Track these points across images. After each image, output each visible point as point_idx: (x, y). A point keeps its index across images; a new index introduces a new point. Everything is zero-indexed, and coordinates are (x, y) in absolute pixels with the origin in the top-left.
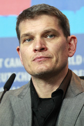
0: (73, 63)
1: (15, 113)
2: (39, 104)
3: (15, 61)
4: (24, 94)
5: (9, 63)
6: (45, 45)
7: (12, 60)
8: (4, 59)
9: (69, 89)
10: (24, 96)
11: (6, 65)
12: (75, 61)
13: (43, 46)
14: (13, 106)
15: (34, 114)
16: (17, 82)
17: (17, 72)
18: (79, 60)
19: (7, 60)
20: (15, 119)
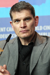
0: (38, 30)
1: (10, 52)
2: (22, 49)
3: (11, 29)
4: (14, 43)
5: (8, 29)
6: (26, 25)
7: (10, 28)
8: (6, 27)
9: (36, 41)
10: (15, 44)
11: (7, 30)
12: (39, 28)
13: (25, 25)
14: (9, 48)
15: (19, 53)
16: (12, 38)
17: (12, 34)
18: (41, 28)
19: (8, 28)
20: (10, 55)
